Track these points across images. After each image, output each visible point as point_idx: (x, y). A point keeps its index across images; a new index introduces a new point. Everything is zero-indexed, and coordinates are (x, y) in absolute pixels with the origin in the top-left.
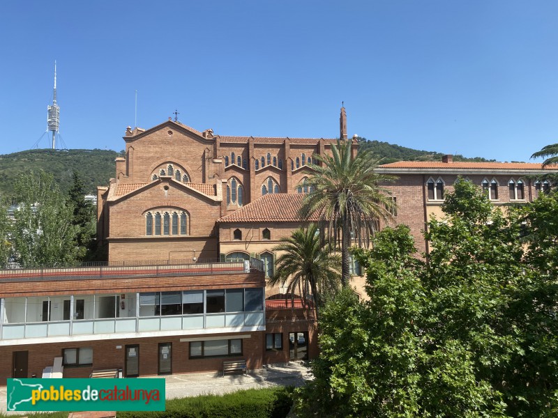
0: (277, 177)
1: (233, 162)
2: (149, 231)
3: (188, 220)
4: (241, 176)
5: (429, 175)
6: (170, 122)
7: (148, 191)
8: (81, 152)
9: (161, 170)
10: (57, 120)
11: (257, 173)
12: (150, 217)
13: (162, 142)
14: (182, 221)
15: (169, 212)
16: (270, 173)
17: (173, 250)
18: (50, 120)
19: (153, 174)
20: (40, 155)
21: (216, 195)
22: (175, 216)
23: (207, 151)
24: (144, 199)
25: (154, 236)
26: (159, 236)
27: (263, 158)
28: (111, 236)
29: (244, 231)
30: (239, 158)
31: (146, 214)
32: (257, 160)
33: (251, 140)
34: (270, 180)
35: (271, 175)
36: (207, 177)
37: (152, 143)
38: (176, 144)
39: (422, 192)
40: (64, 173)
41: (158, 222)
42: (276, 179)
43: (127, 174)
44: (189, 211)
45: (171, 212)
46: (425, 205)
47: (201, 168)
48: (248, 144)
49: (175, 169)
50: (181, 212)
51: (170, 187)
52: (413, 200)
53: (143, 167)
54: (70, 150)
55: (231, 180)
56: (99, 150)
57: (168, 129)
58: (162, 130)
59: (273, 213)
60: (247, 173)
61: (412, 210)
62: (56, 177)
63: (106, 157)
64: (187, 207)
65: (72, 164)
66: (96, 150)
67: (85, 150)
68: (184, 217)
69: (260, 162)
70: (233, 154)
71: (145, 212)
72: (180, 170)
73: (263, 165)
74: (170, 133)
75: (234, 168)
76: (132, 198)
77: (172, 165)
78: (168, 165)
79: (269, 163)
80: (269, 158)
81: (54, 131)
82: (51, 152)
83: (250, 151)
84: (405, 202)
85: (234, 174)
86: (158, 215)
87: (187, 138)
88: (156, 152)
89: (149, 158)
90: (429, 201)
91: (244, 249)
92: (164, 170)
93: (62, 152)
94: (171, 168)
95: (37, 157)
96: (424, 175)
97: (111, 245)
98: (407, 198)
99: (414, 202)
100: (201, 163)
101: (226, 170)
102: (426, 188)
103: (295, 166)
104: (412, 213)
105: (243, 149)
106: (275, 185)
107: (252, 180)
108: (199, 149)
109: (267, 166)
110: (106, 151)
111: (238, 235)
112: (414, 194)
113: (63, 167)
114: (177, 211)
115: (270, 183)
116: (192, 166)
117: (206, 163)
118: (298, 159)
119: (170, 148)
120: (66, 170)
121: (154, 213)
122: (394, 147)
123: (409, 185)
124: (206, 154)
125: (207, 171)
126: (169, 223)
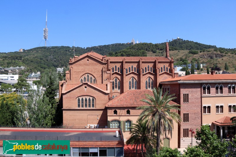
0: (136, 77)
1: (116, 70)
2: (79, 106)
3: (95, 101)
4: (119, 77)
5: (204, 83)
6: (88, 56)
7: (78, 89)
8: (56, 47)
9: (84, 77)
10: (47, 34)
11: (126, 75)
12: (79, 100)
13: (85, 64)
14: (92, 102)
15: (87, 98)
16: (132, 75)
17: (89, 114)
18: (44, 34)
19: (81, 79)
20: (41, 49)
21: (107, 90)
22: (90, 100)
23: (103, 68)
24: (77, 92)
25: (81, 108)
26: (82, 108)
27: (130, 68)
28: (64, 108)
29: (118, 111)
30: (119, 68)
31: (77, 99)
32: (127, 69)
33: (124, 60)
34: (133, 78)
35: (133, 76)
36: (103, 80)
37: (80, 65)
38: (90, 65)
39: (200, 91)
40: (50, 57)
41: (82, 102)
42: (136, 78)
43: (70, 79)
44: (96, 98)
45: (88, 98)
46: (201, 97)
47: (101, 76)
48: (123, 61)
49: (90, 76)
50: (92, 98)
51: (87, 87)
52: (196, 95)
53: (76, 76)
54: (52, 47)
55: (115, 79)
56: (63, 46)
57: (87, 59)
58: (85, 59)
59: (132, 102)
60: (122, 75)
61: (195, 100)
62: (46, 59)
63: (66, 49)
64: (94, 96)
65: (53, 53)
66: (62, 46)
67: (58, 47)
68: (93, 100)
69: (128, 70)
70: (116, 66)
71: (77, 97)
72: (92, 76)
73: (130, 71)
74: (88, 60)
75: (116, 73)
76: (72, 92)
77: (89, 74)
78: (87, 74)
79: (132, 70)
80: (132, 68)
81: (46, 39)
82: (45, 48)
83: (124, 65)
84: (192, 96)
85: (116, 76)
86: (82, 100)
87: (95, 62)
88: (82, 69)
89: (79, 72)
90: (203, 95)
91: (118, 119)
92: (85, 77)
93: (49, 48)
94: (88, 76)
95: (40, 50)
96: (201, 84)
97: (64, 112)
98: (194, 94)
99: (196, 96)
100: (101, 73)
101: (113, 74)
102: (202, 89)
103: (144, 71)
104: (195, 101)
105: (121, 64)
106: (135, 80)
107: (124, 79)
108: (100, 67)
109: (131, 72)
110: (66, 47)
111: (115, 112)
112: (197, 92)
113: (49, 54)
114: (90, 97)
115: (133, 80)
116: (97, 75)
117: (103, 74)
118: (146, 68)
119: (87, 67)
120: (50, 55)
121: (81, 98)
122: (196, 43)
123: (194, 88)
124: (103, 70)
125: (103, 77)
126: (87, 103)
